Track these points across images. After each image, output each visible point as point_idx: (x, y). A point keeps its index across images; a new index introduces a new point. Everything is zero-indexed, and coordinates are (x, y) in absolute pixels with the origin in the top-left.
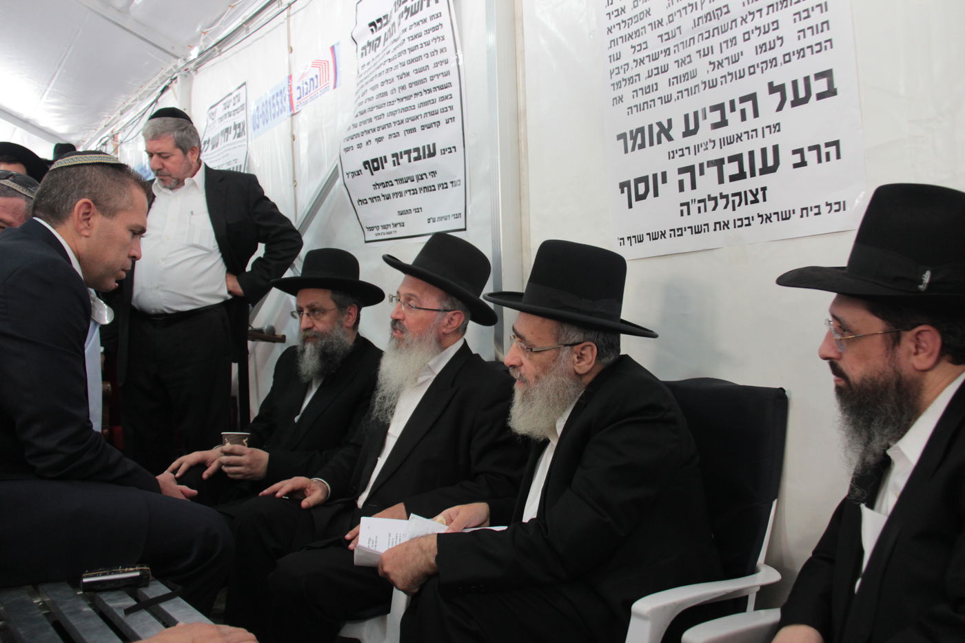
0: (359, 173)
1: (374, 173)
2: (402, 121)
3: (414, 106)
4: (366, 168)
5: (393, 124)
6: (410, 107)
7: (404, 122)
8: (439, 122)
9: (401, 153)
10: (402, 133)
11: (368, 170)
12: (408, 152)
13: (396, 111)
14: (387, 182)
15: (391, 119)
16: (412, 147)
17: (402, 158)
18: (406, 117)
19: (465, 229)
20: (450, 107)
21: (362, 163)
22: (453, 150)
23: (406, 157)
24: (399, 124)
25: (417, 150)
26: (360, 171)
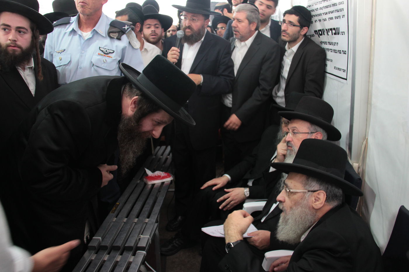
0: (313, 36)
1: (320, 36)
2: (327, 13)
3: (330, 5)
4: (316, 34)
5: (323, 14)
6: (329, 6)
7: (328, 13)
8: (340, 16)
9: (328, 29)
10: (327, 19)
11: (317, 35)
12: (331, 29)
13: (323, 7)
14: (325, 42)
15: (321, 12)
16: (332, 27)
17: (329, 32)
18: (328, 11)
19: (346, 79)
20: (342, 9)
21: (314, 31)
22: (343, 33)
23: (330, 31)
24: (325, 14)
25: (334, 29)
26: (314, 35)
